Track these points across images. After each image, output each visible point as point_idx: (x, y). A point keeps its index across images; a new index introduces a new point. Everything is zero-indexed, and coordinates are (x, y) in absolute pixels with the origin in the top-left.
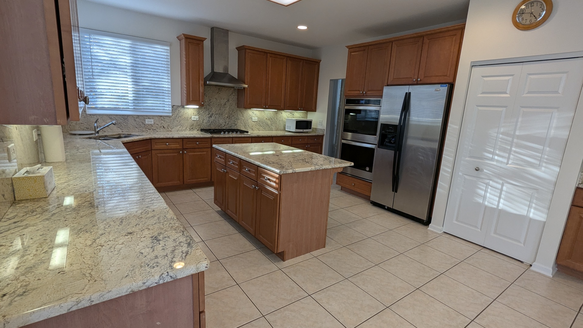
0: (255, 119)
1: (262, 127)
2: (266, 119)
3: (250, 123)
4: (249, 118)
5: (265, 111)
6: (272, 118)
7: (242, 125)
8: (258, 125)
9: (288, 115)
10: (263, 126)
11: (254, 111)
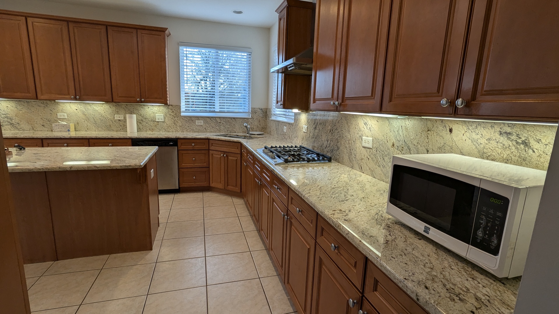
0: (368, 140)
1: (379, 166)
2: (393, 145)
3: (357, 150)
4: (358, 136)
5: (391, 121)
6: (411, 146)
7: (345, 150)
8: (372, 159)
9: (483, 141)
10: (384, 167)
11: (368, 119)
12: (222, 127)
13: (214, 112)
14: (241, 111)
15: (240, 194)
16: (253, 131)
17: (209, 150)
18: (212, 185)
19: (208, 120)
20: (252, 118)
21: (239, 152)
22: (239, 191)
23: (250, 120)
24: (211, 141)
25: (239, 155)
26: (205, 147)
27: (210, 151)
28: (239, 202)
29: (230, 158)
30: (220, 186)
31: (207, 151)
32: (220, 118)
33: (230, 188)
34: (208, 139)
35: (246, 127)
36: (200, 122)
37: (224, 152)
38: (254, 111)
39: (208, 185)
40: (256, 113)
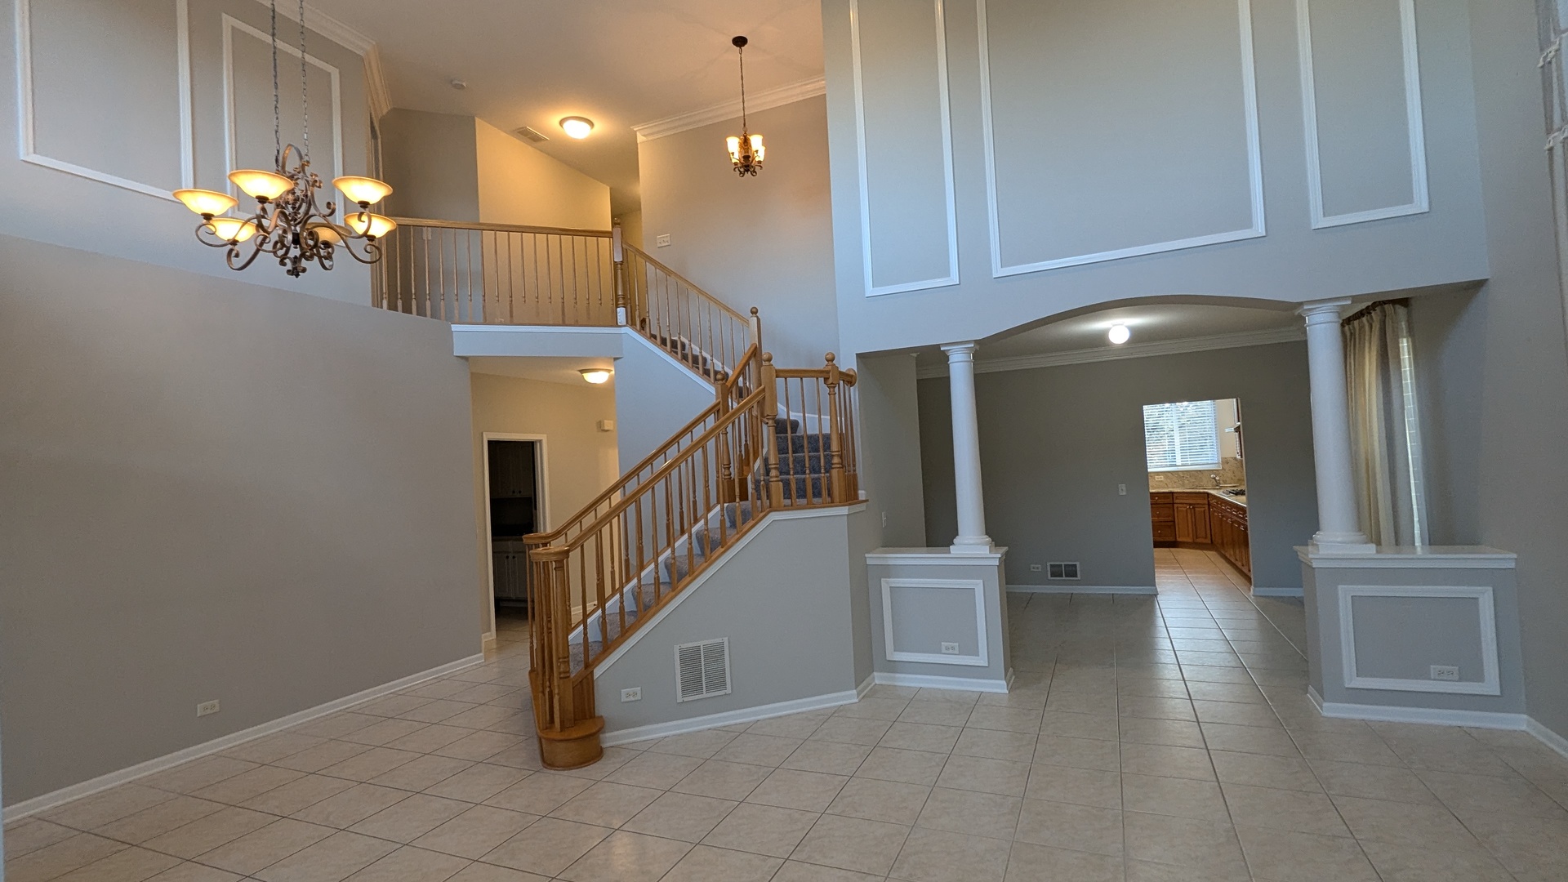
12: (1186, 482)
13: (1176, 466)
14: (1209, 462)
15: (1211, 546)
16: (1225, 483)
17: (1173, 503)
18: (1178, 540)
19: (1170, 475)
20: (1223, 469)
21: (1207, 502)
22: (1210, 542)
23: (1222, 472)
24: (1175, 495)
25: (1207, 507)
26: (1170, 501)
27: (1175, 505)
28: (1212, 554)
29: (1197, 509)
30: (1190, 540)
31: (1171, 506)
32: (1182, 471)
33: (1199, 540)
34: (1172, 493)
35: (1214, 478)
36: (1162, 478)
37: (1190, 504)
38: (1225, 461)
39: (1174, 540)
40: (1228, 463)
